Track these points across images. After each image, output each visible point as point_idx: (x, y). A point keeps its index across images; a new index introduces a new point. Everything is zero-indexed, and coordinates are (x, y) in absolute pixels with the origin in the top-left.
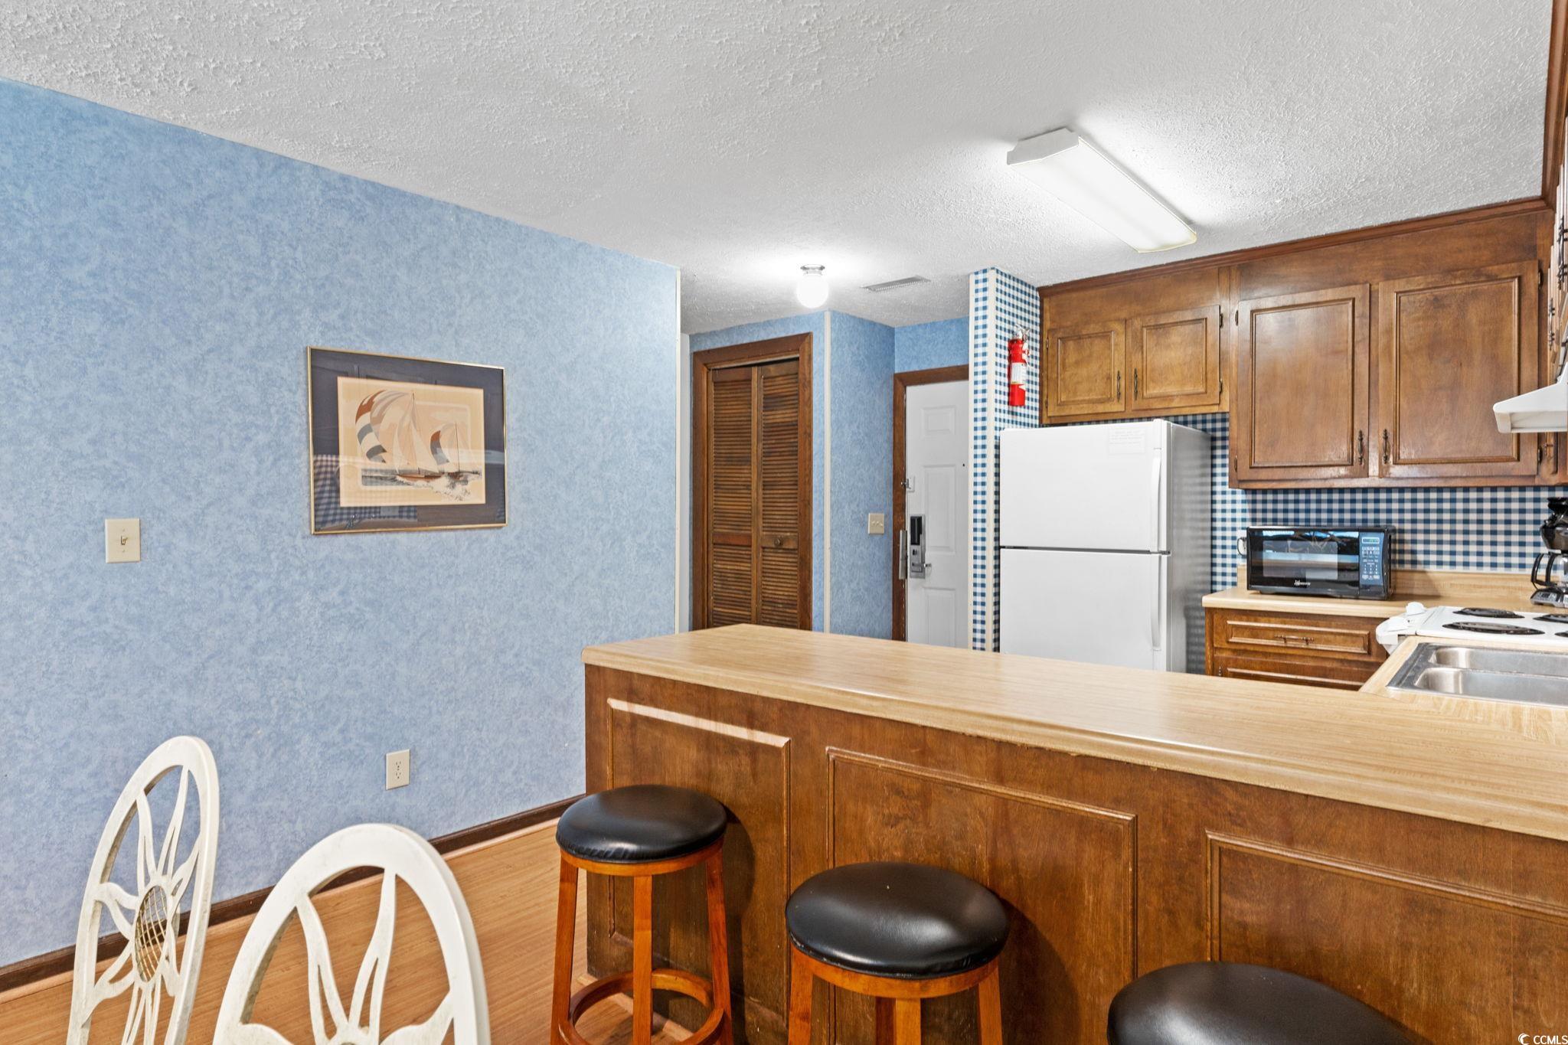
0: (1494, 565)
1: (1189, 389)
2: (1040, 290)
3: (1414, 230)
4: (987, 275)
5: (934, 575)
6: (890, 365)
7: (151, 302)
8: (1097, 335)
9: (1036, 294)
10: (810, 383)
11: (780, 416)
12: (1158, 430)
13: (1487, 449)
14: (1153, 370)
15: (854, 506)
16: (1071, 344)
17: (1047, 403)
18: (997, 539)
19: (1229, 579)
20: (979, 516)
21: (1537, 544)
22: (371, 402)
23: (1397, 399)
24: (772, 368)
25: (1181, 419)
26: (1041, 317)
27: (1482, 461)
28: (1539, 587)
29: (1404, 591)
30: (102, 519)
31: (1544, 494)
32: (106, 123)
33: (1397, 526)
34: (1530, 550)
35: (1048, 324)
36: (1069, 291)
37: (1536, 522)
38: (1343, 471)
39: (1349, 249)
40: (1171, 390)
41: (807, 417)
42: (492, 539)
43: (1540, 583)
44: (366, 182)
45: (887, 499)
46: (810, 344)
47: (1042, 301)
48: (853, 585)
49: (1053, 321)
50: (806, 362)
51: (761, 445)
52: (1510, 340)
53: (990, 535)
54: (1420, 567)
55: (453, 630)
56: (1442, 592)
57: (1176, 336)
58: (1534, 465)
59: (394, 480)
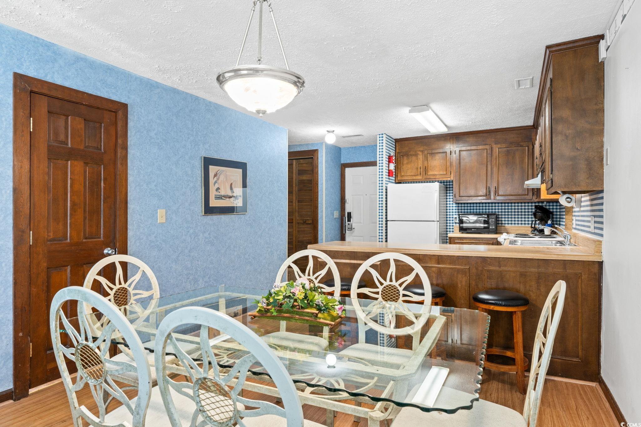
0: (522, 224)
1: (442, 173)
2: (395, 139)
3: (502, 131)
4: (383, 136)
5: (356, 232)
6: (340, 160)
7: (168, 142)
8: (413, 155)
9: (394, 141)
10: (318, 166)
11: (305, 177)
12: (436, 185)
13: (520, 192)
14: (431, 167)
15: (331, 209)
16: (405, 158)
17: (397, 175)
18: (386, 218)
19: (451, 230)
20: (381, 211)
21: (532, 218)
22: (217, 173)
23: (498, 178)
24: (301, 160)
25: (440, 181)
26: (395, 148)
27: (519, 195)
28: (533, 229)
29: (500, 232)
30: (157, 210)
31: (533, 204)
32: (159, 88)
33: (497, 213)
34: (530, 219)
35: (397, 151)
36: (405, 141)
37: (532, 212)
38: (484, 198)
39: (485, 135)
40: (436, 173)
41: (317, 178)
42: (243, 218)
43: (533, 228)
44: (215, 103)
45: (338, 206)
46: (318, 153)
47: (395, 143)
48: (331, 235)
49: (399, 150)
50: (316, 159)
51: (297, 187)
52: (526, 163)
53: (384, 217)
54: (503, 225)
55: (234, 247)
56: (509, 232)
57: (438, 157)
58: (531, 197)
59: (222, 198)
